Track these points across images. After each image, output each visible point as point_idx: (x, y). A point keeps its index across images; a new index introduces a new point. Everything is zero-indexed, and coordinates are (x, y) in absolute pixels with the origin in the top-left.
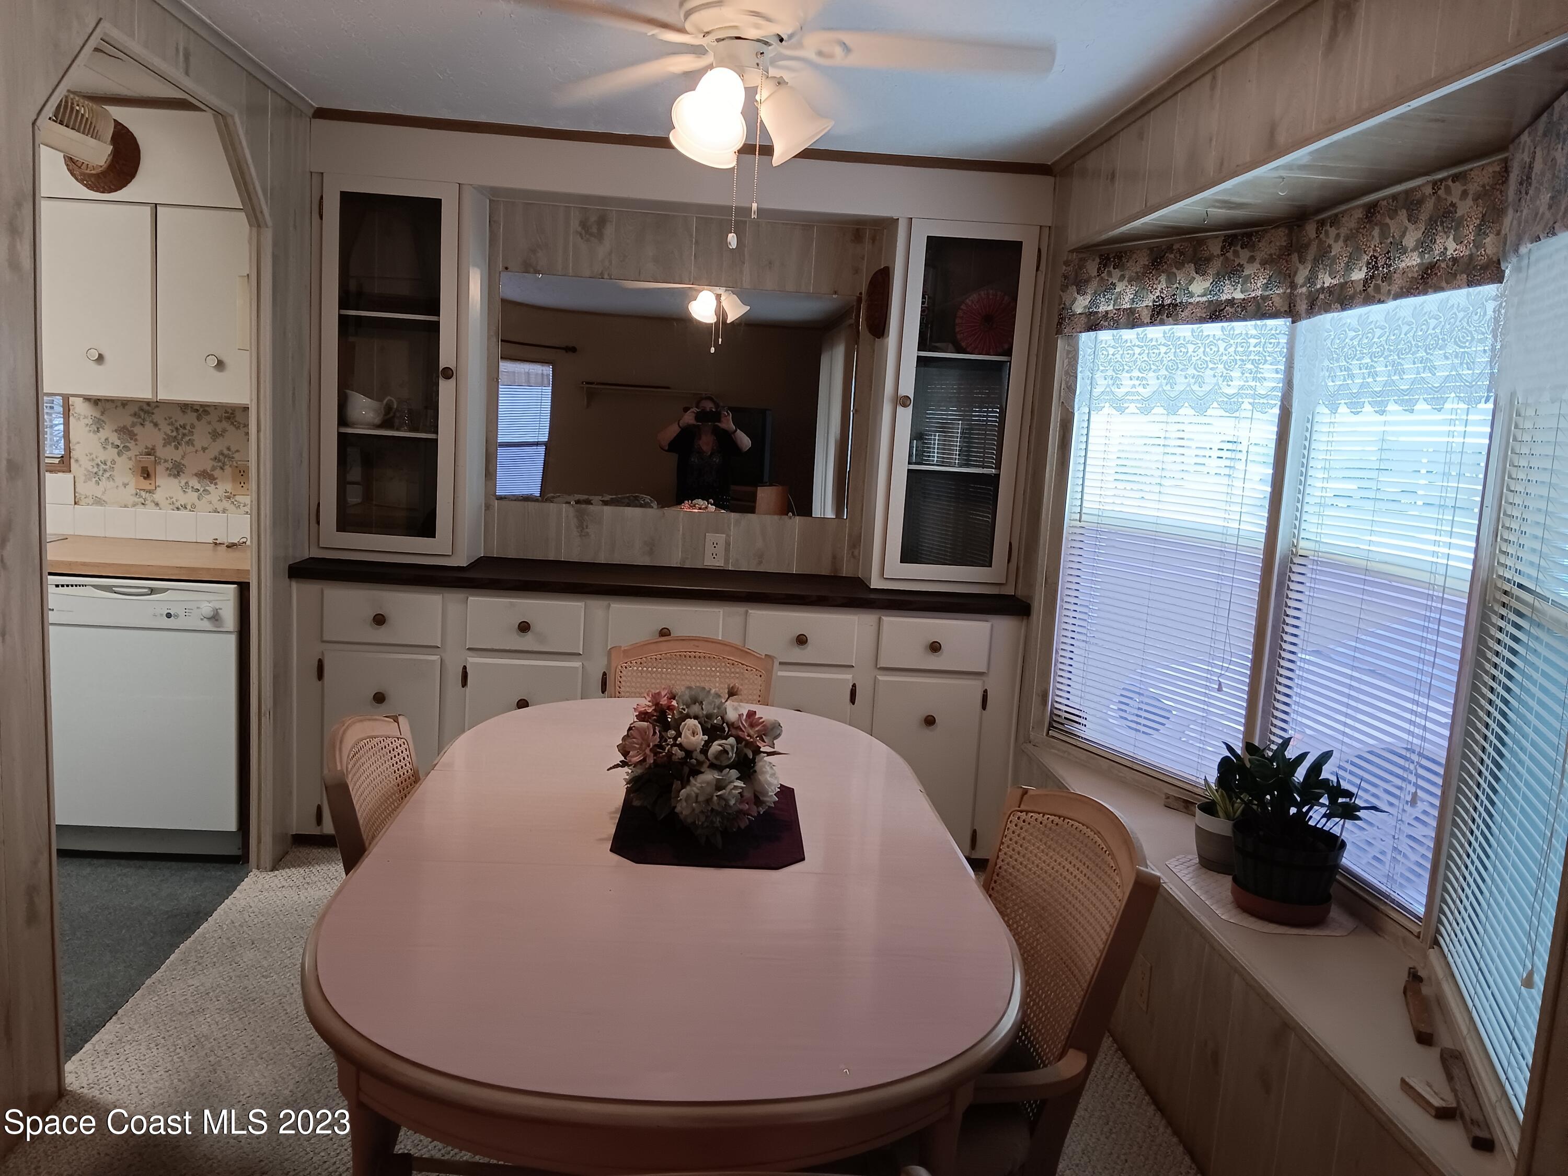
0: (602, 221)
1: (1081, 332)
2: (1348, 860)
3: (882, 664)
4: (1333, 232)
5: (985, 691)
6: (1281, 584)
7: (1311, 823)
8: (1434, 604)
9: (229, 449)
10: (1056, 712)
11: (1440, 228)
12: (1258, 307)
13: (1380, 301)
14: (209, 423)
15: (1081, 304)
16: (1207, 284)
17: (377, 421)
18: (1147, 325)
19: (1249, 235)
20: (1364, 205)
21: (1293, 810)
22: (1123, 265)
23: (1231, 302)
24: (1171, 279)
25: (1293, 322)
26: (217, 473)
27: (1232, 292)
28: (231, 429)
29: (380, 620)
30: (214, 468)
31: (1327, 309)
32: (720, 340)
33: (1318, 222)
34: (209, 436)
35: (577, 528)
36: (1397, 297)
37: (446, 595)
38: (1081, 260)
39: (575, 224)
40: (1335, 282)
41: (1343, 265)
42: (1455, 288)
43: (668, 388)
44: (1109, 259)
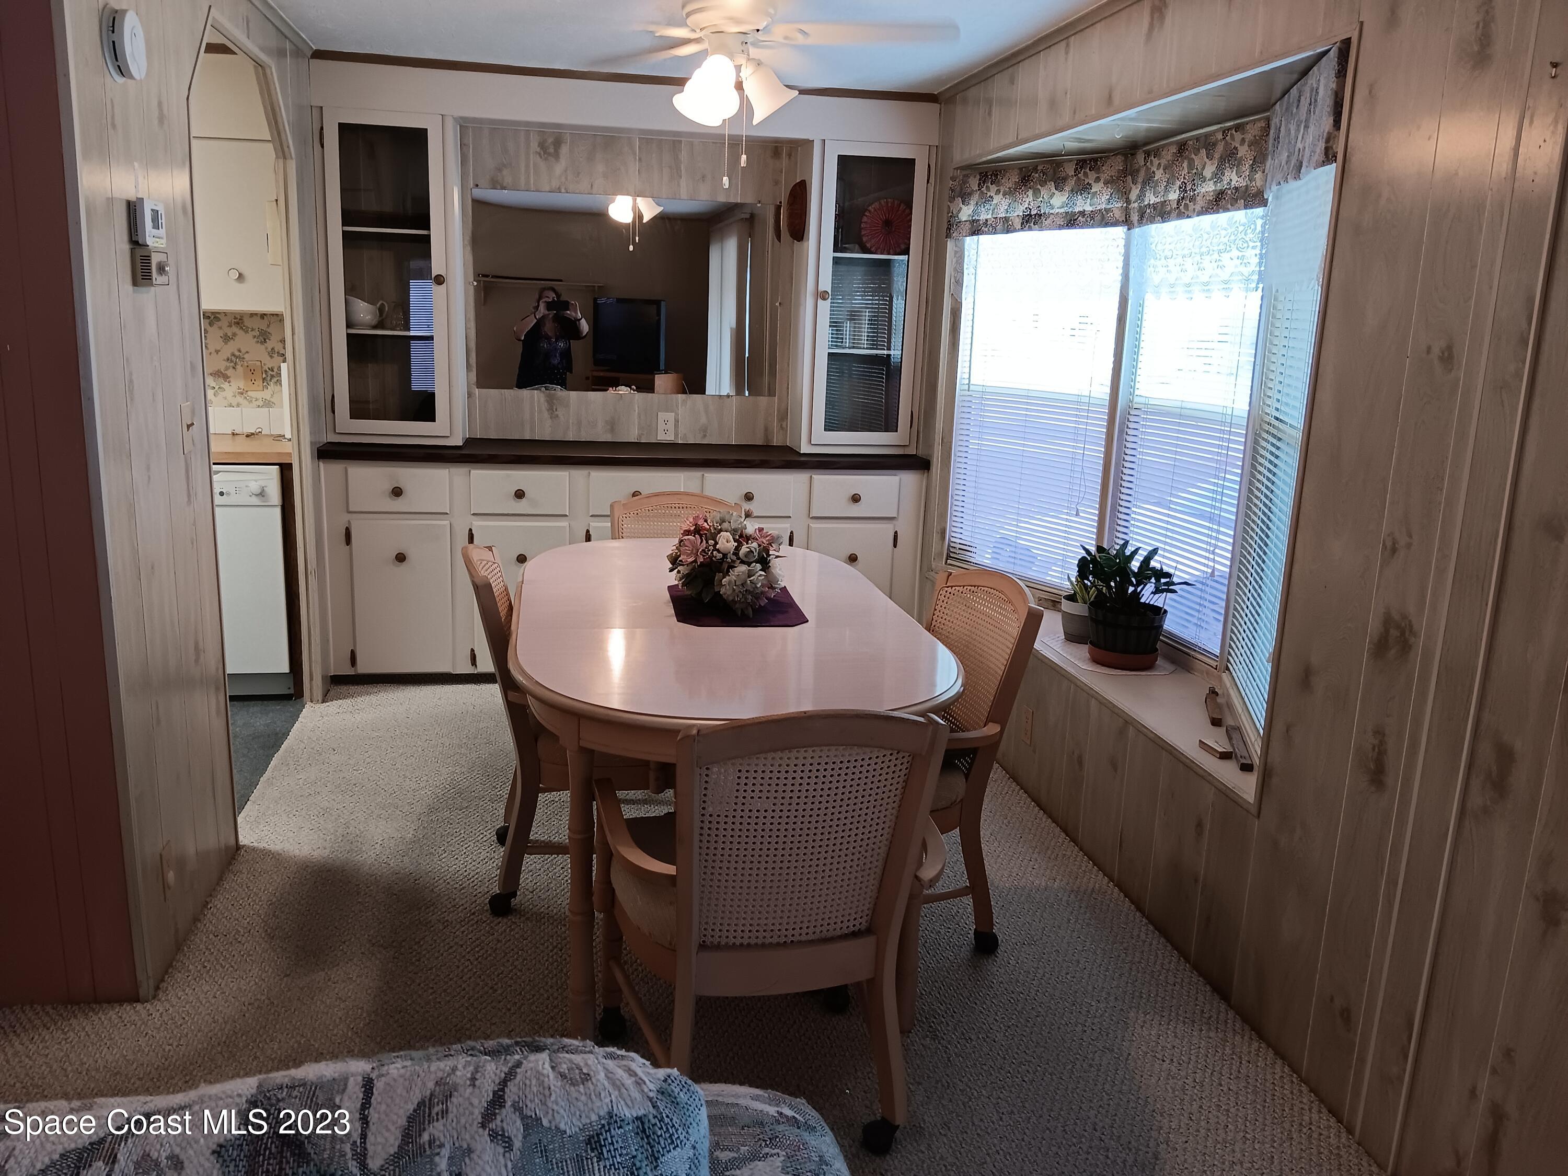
0: (558, 143)
1: (966, 236)
2: (1170, 625)
3: (813, 514)
4: (1156, 162)
5: (896, 532)
6: (1121, 431)
7: (1142, 600)
8: (1225, 436)
9: (240, 351)
10: (952, 545)
11: (1227, 165)
12: (1103, 217)
13: (1188, 217)
14: (220, 328)
15: (965, 213)
16: (1064, 199)
17: (374, 323)
18: (1018, 230)
19: (1096, 160)
20: (1177, 142)
21: (1131, 589)
22: (999, 181)
23: (1082, 213)
24: (1037, 193)
25: (1129, 229)
26: (230, 372)
27: (1083, 204)
28: (240, 333)
29: (397, 492)
30: (227, 368)
31: (1152, 221)
32: (637, 238)
33: (1145, 152)
34: (221, 340)
35: (548, 410)
36: (1200, 213)
37: (451, 470)
38: (964, 176)
39: (534, 146)
40: (1158, 200)
41: (1163, 187)
42: (1236, 210)
43: (561, 281)
44: (987, 176)
